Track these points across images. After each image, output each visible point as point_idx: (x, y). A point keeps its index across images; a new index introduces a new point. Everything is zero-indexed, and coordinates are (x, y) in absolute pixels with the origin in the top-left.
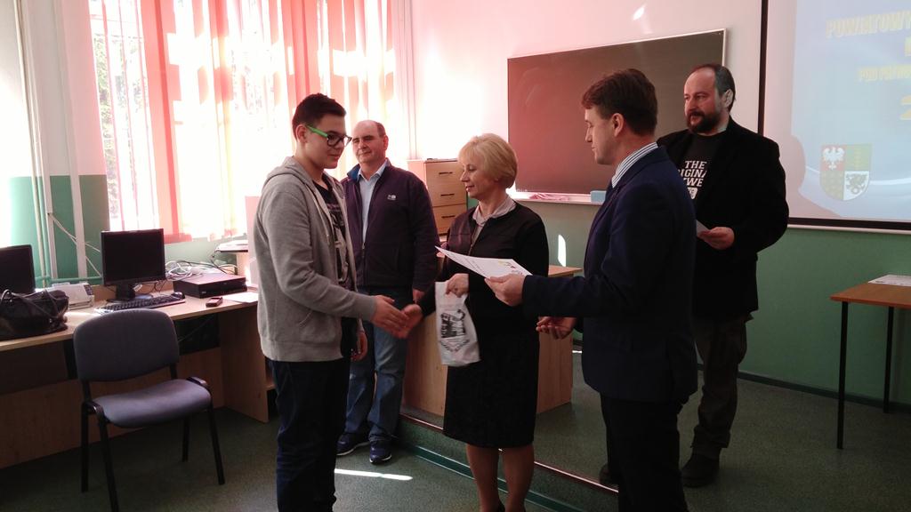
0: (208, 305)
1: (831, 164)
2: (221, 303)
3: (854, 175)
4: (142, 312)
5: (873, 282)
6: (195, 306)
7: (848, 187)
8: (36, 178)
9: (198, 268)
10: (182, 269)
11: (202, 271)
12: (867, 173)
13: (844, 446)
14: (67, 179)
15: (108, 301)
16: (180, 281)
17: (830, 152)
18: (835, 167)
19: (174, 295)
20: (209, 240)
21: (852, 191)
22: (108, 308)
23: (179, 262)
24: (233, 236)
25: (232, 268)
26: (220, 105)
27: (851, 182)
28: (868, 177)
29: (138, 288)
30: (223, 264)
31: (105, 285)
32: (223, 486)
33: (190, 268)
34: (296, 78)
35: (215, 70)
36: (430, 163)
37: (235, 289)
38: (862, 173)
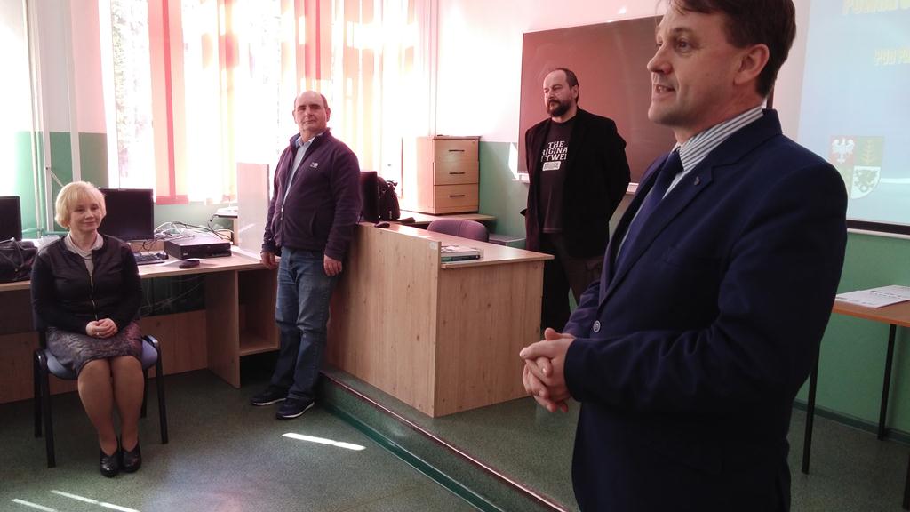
0: (182, 267)
1: (839, 157)
3: (864, 171)
6: (170, 266)
7: (856, 184)
8: (35, 133)
9: (192, 231)
10: (178, 230)
11: (195, 234)
12: (879, 168)
13: (810, 470)
14: (68, 135)
16: (168, 242)
17: (839, 144)
18: (844, 161)
19: (158, 255)
20: (205, 204)
21: (860, 189)
23: (176, 223)
24: (231, 202)
25: (228, 233)
26: (224, 70)
27: (860, 178)
28: (878, 174)
30: (220, 229)
33: (183, 230)
34: (307, 47)
35: (220, 38)
36: (439, 140)
37: (220, 253)
38: (872, 169)
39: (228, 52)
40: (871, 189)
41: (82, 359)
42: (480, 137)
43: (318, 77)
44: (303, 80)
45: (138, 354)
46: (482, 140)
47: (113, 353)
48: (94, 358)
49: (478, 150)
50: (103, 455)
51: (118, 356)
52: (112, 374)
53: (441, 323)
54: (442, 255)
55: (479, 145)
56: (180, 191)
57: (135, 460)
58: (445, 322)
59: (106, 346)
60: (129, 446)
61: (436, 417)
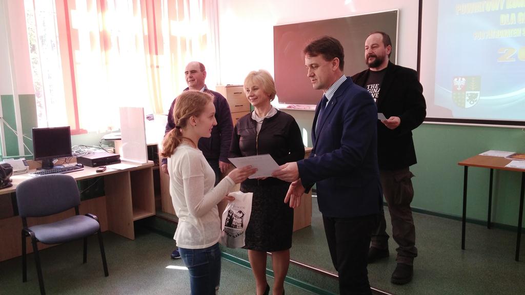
0: (98, 171)
1: (458, 87)
2: (106, 170)
3: (471, 94)
4: (57, 175)
5: (482, 154)
6: (90, 172)
7: (468, 100)
9: (91, 149)
10: (82, 150)
11: (94, 151)
12: (478, 92)
13: (465, 248)
14: (11, 96)
15: (37, 169)
16: (81, 157)
17: (458, 80)
18: (460, 89)
19: (77, 165)
20: (98, 133)
21: (470, 103)
22: (37, 173)
23: (80, 146)
24: (113, 130)
25: (112, 149)
26: (104, 52)
27: (469, 97)
28: (479, 95)
29: (55, 161)
30: (107, 147)
31: (35, 160)
32: (107, 277)
33: (86, 150)
34: (149, 36)
35: (100, 33)
36: (229, 87)
37: (114, 162)
38: (476, 92)
39: (105, 42)
40: (475, 103)
43: (157, 53)
44: (148, 55)
56: (82, 127)
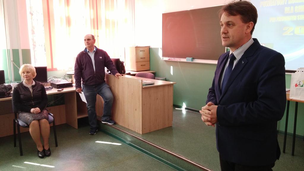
0: (58, 91)
2: (63, 90)
6: (55, 91)
8: (8, 50)
9: (59, 79)
10: (54, 79)
14: (18, 50)
16: (52, 83)
19: (49, 87)
20: (63, 70)
23: (54, 77)
25: (71, 80)
26: (68, 27)
30: (68, 78)
33: (56, 79)
34: (94, 20)
35: (66, 17)
36: (137, 48)
37: (69, 86)
39: (68, 22)
41: (30, 121)
42: (149, 46)
43: (98, 29)
44: (93, 30)
45: (47, 119)
46: (150, 47)
47: (40, 118)
48: (34, 120)
49: (149, 50)
50: (38, 151)
51: (41, 119)
52: (40, 125)
53: (143, 105)
54: (143, 84)
55: (149, 49)
56: (54, 67)
57: (49, 153)
58: (144, 105)
59: (38, 116)
60: (47, 148)
61: (142, 134)
